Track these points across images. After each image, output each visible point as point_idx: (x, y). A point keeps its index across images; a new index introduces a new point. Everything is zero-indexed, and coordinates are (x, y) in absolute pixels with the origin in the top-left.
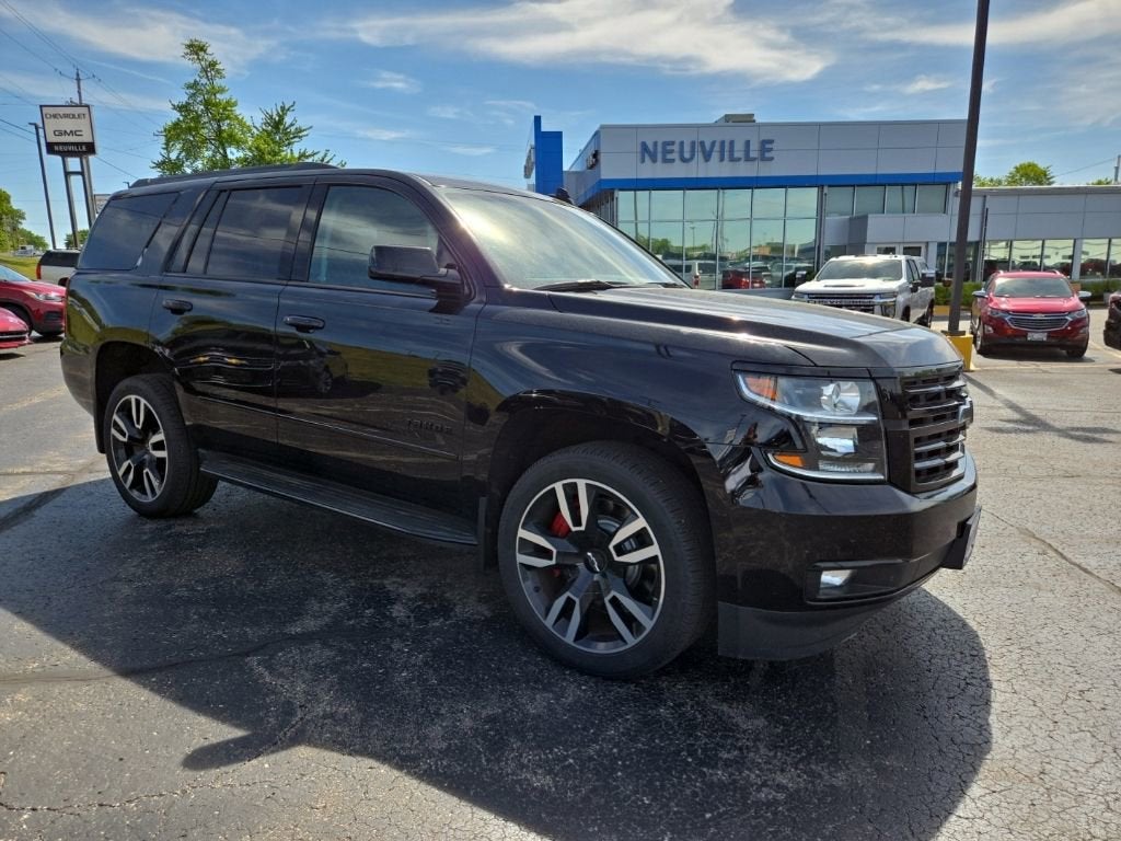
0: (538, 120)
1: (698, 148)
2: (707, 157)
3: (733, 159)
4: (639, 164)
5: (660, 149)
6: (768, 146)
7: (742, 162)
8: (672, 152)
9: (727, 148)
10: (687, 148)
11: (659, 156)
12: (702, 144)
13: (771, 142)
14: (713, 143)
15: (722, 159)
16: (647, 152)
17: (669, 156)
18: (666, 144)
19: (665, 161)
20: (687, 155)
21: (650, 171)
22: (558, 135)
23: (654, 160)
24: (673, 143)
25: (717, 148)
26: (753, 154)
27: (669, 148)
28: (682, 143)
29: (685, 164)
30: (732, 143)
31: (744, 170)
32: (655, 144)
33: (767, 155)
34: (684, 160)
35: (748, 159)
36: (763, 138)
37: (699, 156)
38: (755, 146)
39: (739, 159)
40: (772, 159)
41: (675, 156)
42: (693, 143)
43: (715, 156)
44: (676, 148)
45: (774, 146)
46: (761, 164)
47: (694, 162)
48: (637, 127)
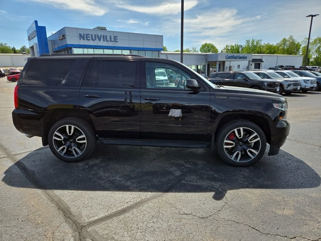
0: (36, 22)
1: (97, 37)
2: (100, 40)
3: (107, 41)
4: (79, 40)
5: (85, 36)
6: (116, 38)
7: (109, 42)
8: (89, 37)
9: (105, 37)
10: (93, 37)
11: (85, 38)
12: (98, 35)
13: (117, 37)
14: (101, 36)
15: (104, 41)
16: (81, 37)
17: (88, 38)
18: (87, 35)
19: (87, 40)
20: (94, 39)
21: (82, 42)
22: (44, 28)
23: (84, 39)
24: (89, 35)
25: (102, 37)
26: (113, 40)
27: (88, 36)
28: (92, 35)
29: (93, 41)
30: (106, 36)
31: (110, 44)
32: (84, 34)
33: (116, 40)
34: (93, 40)
35: (111, 41)
36: (114, 36)
37: (97, 39)
38: (112, 38)
39: (109, 41)
40: (117, 42)
41: (90, 38)
42: (95, 35)
43: (102, 39)
44: (90, 36)
45: (118, 38)
46: (115, 43)
47: (96, 41)
48: (77, 29)
